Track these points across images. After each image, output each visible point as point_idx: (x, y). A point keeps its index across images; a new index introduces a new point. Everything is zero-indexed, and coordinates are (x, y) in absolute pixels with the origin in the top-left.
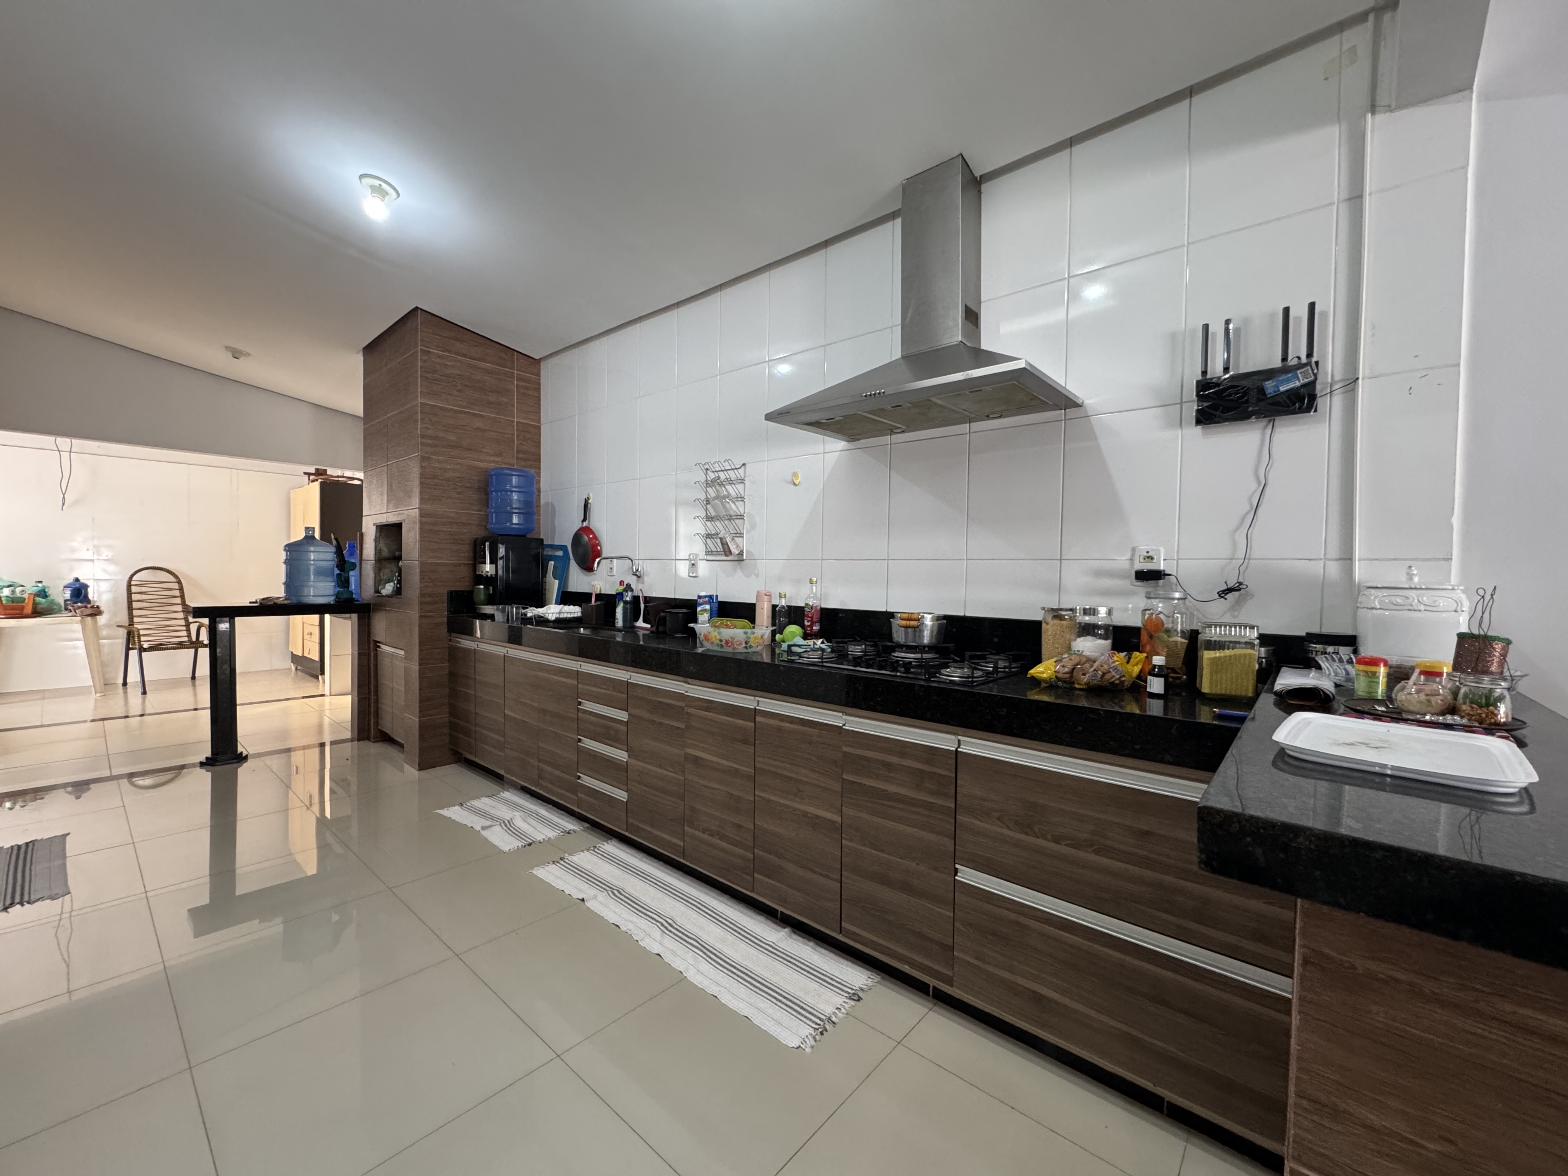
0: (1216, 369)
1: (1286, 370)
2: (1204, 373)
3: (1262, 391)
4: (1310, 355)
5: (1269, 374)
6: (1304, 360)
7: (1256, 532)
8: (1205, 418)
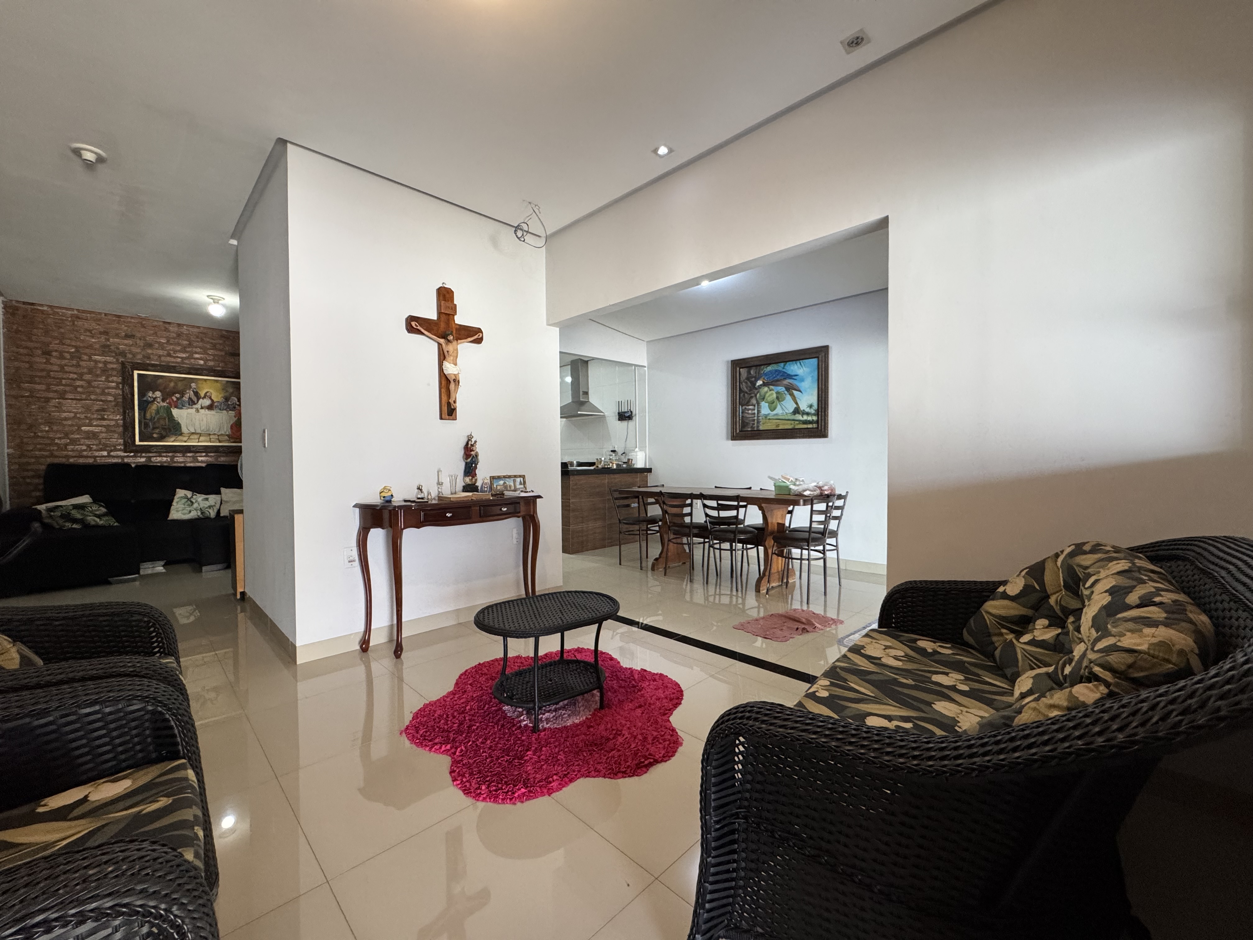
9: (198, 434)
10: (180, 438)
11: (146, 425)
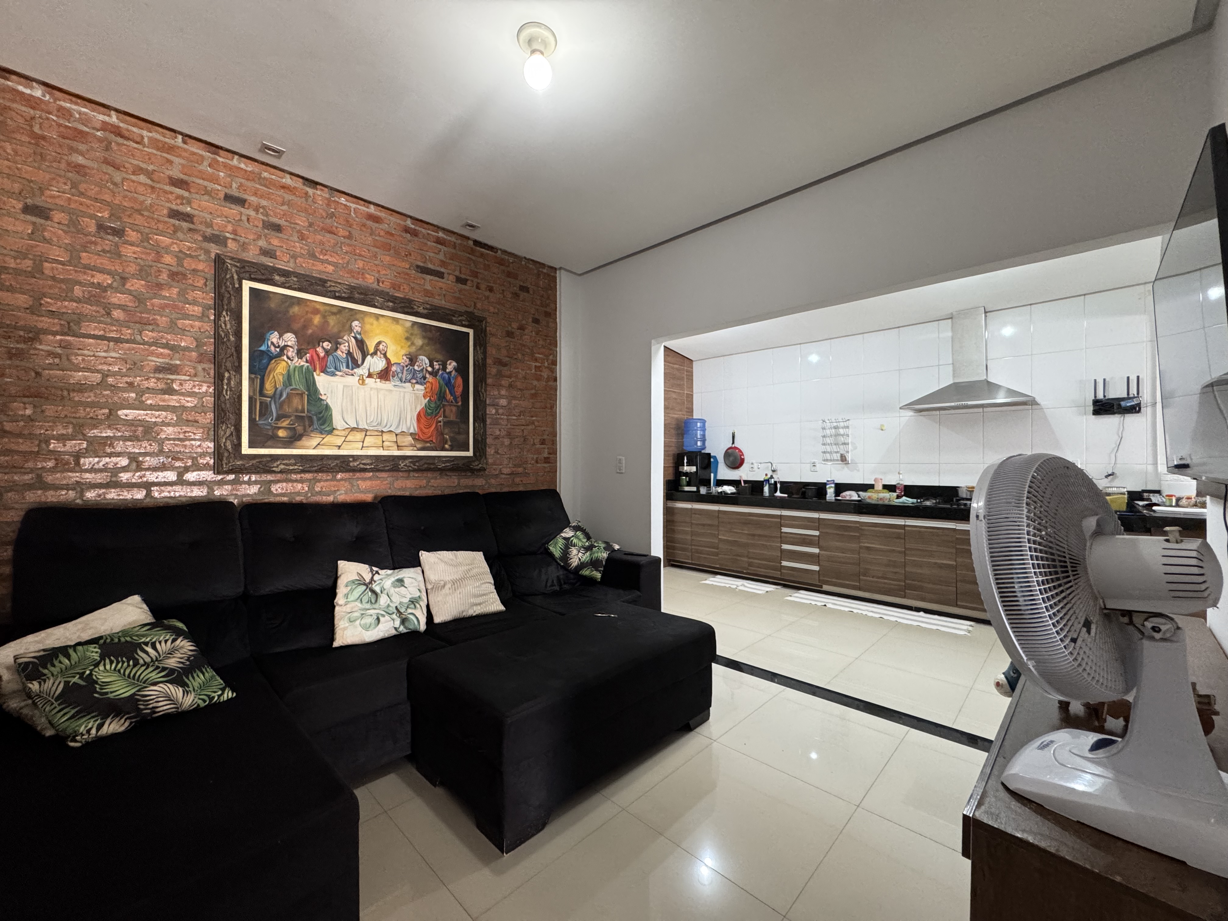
0: (1100, 396)
1: (1129, 398)
2: (1095, 397)
3: (1120, 405)
4: (1138, 393)
5: (1123, 399)
6: (1136, 395)
7: (1118, 454)
8: (1096, 412)
9: (362, 430)
10: (329, 439)
11: (265, 410)
